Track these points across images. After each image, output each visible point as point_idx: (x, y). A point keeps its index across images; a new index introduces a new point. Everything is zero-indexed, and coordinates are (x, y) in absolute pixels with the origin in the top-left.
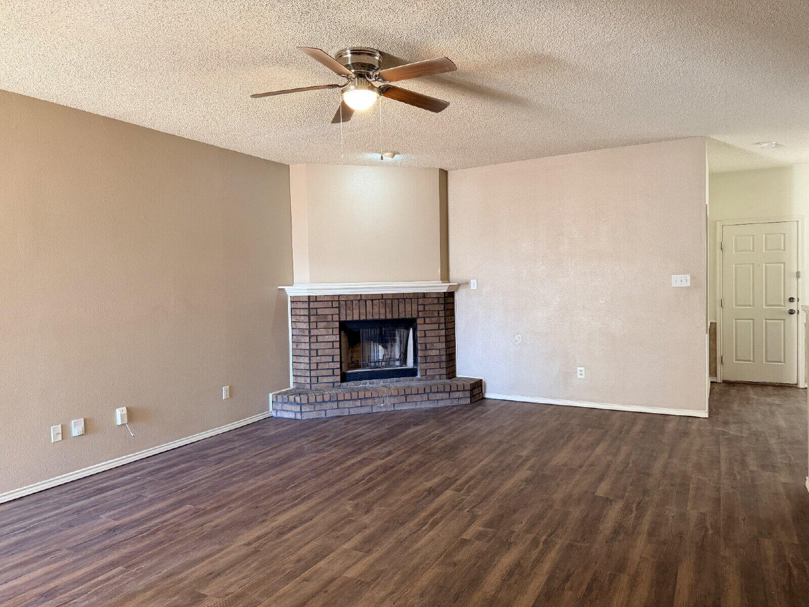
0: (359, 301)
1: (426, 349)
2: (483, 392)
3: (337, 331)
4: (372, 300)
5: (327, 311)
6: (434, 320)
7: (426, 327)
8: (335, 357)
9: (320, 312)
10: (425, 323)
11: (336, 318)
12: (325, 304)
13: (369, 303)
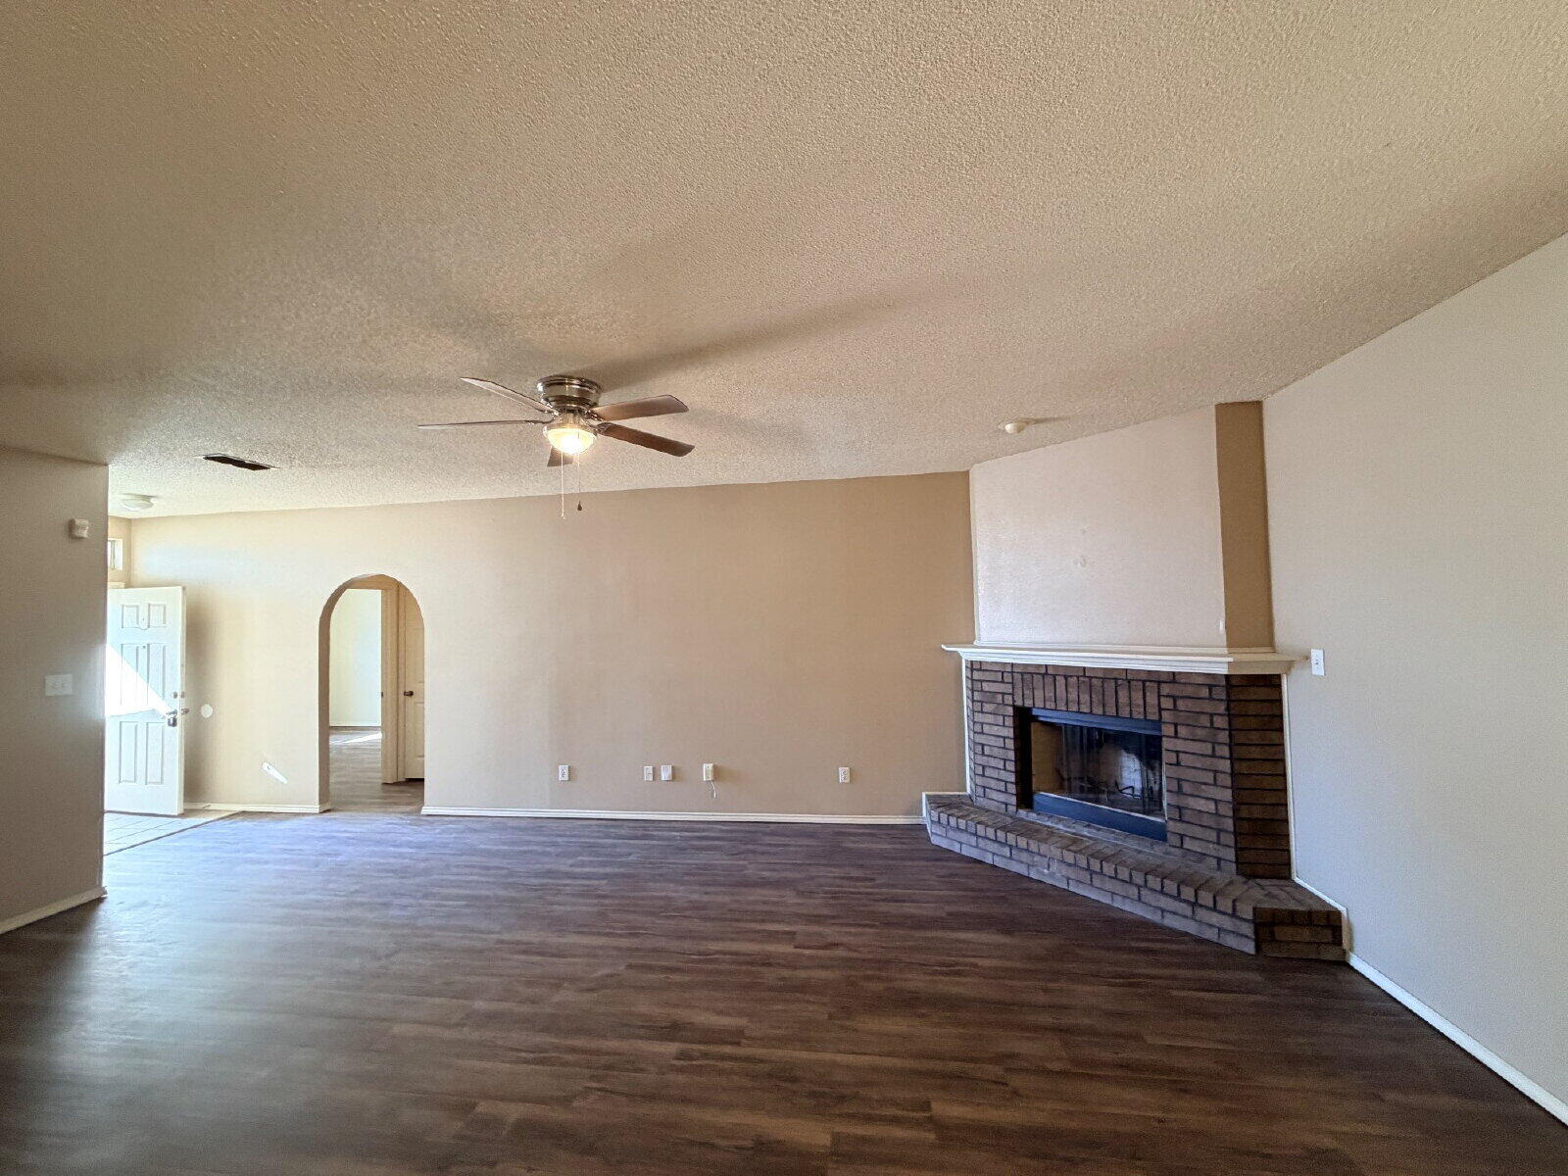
0: (1043, 675)
1: (1180, 791)
2: (1345, 945)
3: (1009, 722)
4: (1066, 677)
5: (994, 687)
6: (1200, 733)
7: (1180, 745)
8: (1007, 763)
9: (986, 687)
10: (1176, 735)
11: (1009, 699)
12: (992, 676)
13: (1061, 681)
